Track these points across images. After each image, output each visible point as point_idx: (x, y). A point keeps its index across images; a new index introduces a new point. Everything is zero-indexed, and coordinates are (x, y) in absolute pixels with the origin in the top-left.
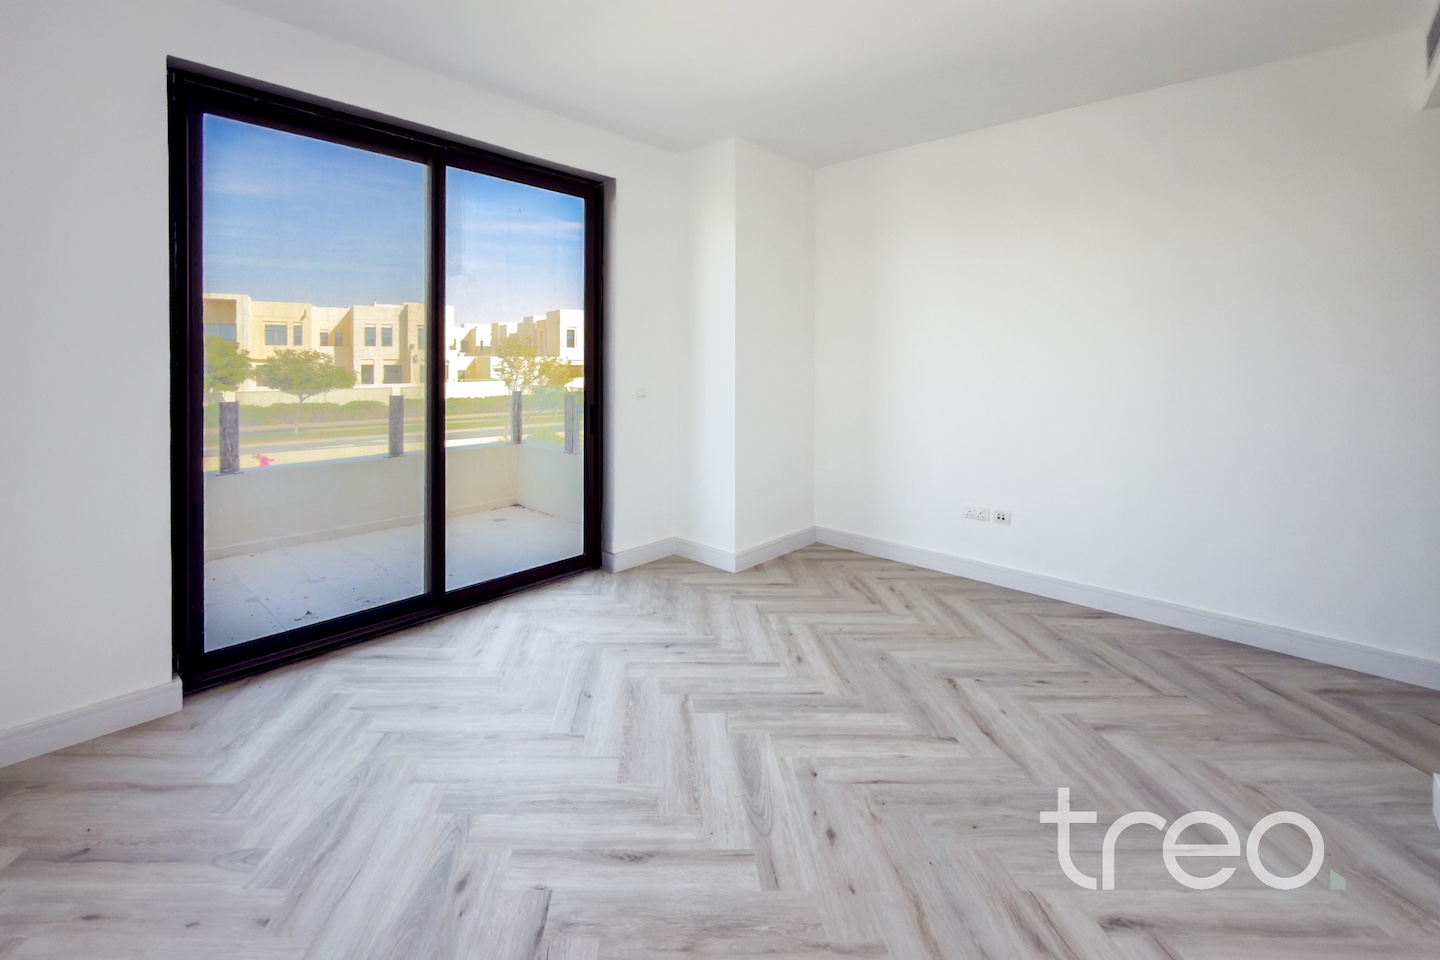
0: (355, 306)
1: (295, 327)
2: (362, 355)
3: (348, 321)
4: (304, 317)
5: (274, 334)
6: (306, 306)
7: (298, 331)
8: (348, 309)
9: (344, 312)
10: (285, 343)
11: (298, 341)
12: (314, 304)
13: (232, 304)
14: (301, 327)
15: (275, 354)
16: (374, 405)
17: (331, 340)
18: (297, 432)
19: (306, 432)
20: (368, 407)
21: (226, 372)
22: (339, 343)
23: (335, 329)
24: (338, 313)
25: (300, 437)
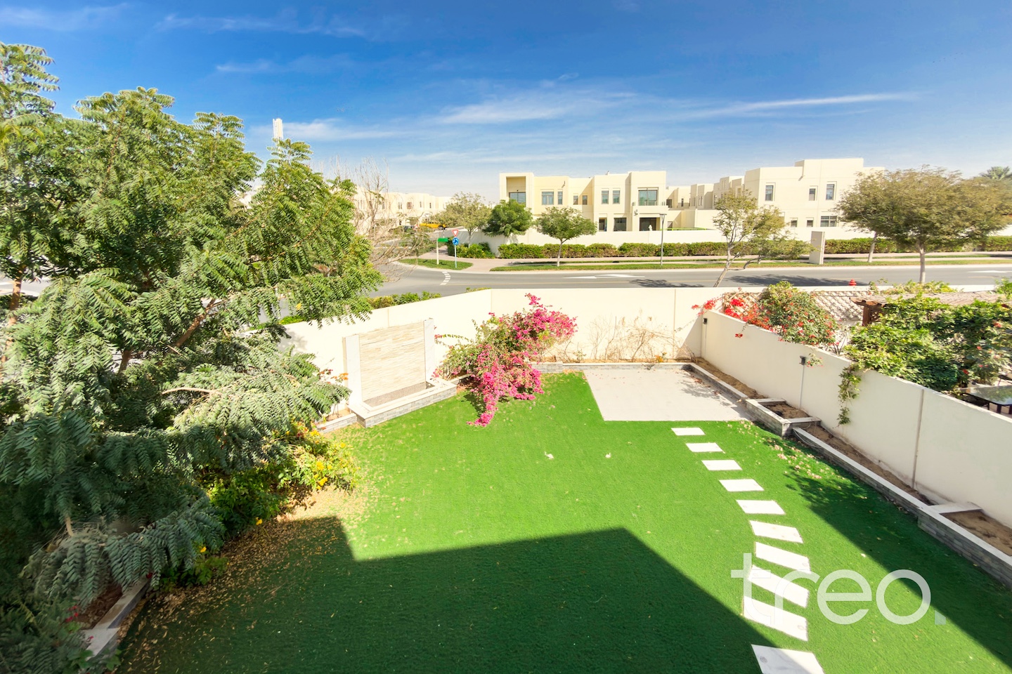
0: (596, 177)
1: (559, 193)
2: (599, 210)
3: (591, 186)
4: (564, 185)
5: (547, 197)
6: (564, 177)
7: (560, 194)
8: (591, 179)
9: (586, 182)
10: (553, 203)
11: (560, 202)
12: (569, 176)
13: (525, 178)
14: (562, 192)
15: (546, 210)
16: (608, 247)
17: (580, 201)
18: (558, 265)
19: (565, 264)
20: (604, 249)
21: (518, 223)
22: (585, 202)
23: (583, 193)
24: (584, 182)
25: (561, 268)
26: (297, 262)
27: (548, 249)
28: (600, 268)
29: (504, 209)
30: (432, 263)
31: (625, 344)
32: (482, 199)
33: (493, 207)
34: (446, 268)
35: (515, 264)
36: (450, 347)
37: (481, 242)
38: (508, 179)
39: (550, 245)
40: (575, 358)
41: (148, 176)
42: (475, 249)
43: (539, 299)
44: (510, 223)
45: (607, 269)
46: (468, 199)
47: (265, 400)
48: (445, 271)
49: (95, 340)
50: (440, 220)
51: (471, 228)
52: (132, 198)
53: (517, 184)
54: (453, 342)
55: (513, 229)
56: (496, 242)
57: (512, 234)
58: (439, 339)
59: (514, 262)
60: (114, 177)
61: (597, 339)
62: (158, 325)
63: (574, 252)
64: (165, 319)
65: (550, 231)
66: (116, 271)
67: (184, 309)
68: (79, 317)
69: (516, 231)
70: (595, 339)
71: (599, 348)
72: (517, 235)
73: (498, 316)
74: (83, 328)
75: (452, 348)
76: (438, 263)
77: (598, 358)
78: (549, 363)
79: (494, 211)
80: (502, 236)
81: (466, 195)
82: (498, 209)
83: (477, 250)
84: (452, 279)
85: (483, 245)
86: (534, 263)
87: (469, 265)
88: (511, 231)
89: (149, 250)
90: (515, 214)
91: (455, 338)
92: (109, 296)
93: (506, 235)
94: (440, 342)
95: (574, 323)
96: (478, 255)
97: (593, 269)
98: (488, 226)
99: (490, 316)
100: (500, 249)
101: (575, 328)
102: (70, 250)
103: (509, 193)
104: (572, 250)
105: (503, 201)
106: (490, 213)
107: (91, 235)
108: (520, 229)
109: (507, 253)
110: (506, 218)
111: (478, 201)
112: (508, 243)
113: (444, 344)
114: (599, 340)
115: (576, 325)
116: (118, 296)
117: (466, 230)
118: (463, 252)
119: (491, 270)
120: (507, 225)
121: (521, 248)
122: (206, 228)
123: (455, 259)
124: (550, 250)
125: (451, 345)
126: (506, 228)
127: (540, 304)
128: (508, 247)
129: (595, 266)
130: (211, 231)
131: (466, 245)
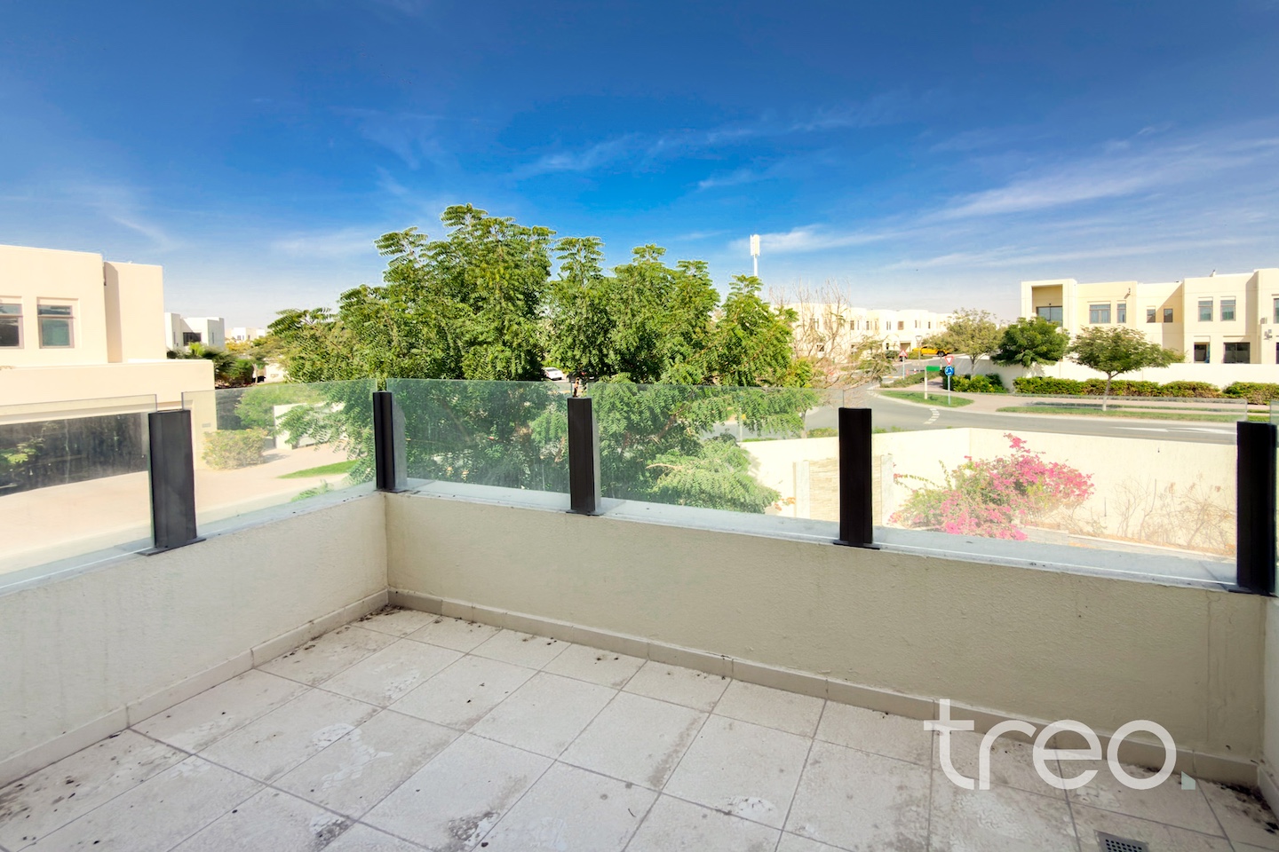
0: (1187, 280)
1: (1119, 305)
2: (1194, 331)
3: (1179, 295)
4: (1128, 295)
5: (1100, 312)
6: (1129, 284)
7: (1122, 308)
8: (1180, 283)
9: (1172, 287)
10: (1108, 320)
11: (1123, 319)
12: (1139, 282)
13: (1060, 287)
14: (1125, 305)
16: (1202, 388)
17: (1160, 316)
18: (1105, 409)
19: (1118, 409)
20: (1194, 389)
21: (1044, 348)
22: (1168, 318)
23: (1163, 306)
24: (1167, 289)
25: (1109, 414)
26: (743, 379)
27: (1093, 386)
28: (1181, 417)
29: (1022, 330)
30: (917, 397)
31: (1175, 521)
32: (991, 317)
33: (1006, 326)
34: (936, 404)
35: (1037, 404)
36: (914, 491)
37: (989, 373)
38: (1035, 289)
39: (1097, 381)
40: (1089, 529)
41: (648, 315)
42: (979, 382)
43: (1025, 442)
44: (1031, 349)
45: (1192, 420)
46: (971, 318)
47: (709, 477)
48: (934, 408)
49: (618, 415)
50: (936, 344)
51: (975, 355)
52: (638, 328)
53: (1048, 298)
54: (916, 485)
55: (1036, 357)
56: (1010, 374)
57: (1034, 364)
58: (899, 479)
59: (1035, 402)
60: (629, 315)
61: (1128, 509)
62: (647, 414)
63: (1138, 390)
64: (651, 410)
65: (1090, 359)
66: (629, 374)
67: (663, 404)
68: (612, 400)
69: (1041, 360)
70: (1124, 509)
71: (1132, 522)
72: (1042, 366)
73: (976, 459)
74: (613, 407)
75: (915, 492)
76: (926, 397)
77: (1130, 536)
78: (1048, 530)
79: (1007, 333)
80: (1020, 366)
81: (970, 313)
82: (1013, 330)
83: (982, 383)
84: (941, 417)
85: (991, 377)
86: (1066, 405)
87: (969, 402)
88: (1033, 359)
89: (645, 362)
90: (1039, 337)
91: (918, 480)
92: (625, 389)
93: (1025, 365)
94: (901, 484)
95: (1089, 483)
96: (984, 389)
97: (1166, 418)
98: (999, 352)
99: (967, 461)
100: (1016, 383)
101: (1092, 489)
102: (606, 361)
103: (1037, 308)
104: (1134, 389)
105: (1022, 320)
106: (1003, 335)
107: (617, 352)
108: (1050, 356)
109: (1025, 387)
110: (1024, 343)
111: (985, 320)
112: (1029, 376)
113: (906, 487)
114: (1131, 510)
115: (1092, 485)
116: (630, 390)
117: (968, 357)
118: (963, 385)
119: (999, 410)
120: (1027, 351)
121: (1048, 383)
122: (679, 347)
123: (948, 393)
124: (1094, 388)
125: (915, 489)
126: (1025, 355)
127: (1027, 449)
128: (1028, 382)
129: (1173, 415)
130: (682, 350)
131: (968, 377)
